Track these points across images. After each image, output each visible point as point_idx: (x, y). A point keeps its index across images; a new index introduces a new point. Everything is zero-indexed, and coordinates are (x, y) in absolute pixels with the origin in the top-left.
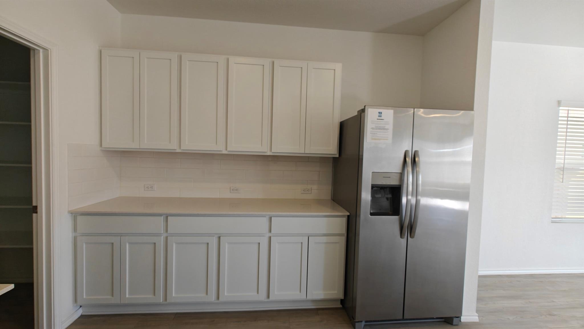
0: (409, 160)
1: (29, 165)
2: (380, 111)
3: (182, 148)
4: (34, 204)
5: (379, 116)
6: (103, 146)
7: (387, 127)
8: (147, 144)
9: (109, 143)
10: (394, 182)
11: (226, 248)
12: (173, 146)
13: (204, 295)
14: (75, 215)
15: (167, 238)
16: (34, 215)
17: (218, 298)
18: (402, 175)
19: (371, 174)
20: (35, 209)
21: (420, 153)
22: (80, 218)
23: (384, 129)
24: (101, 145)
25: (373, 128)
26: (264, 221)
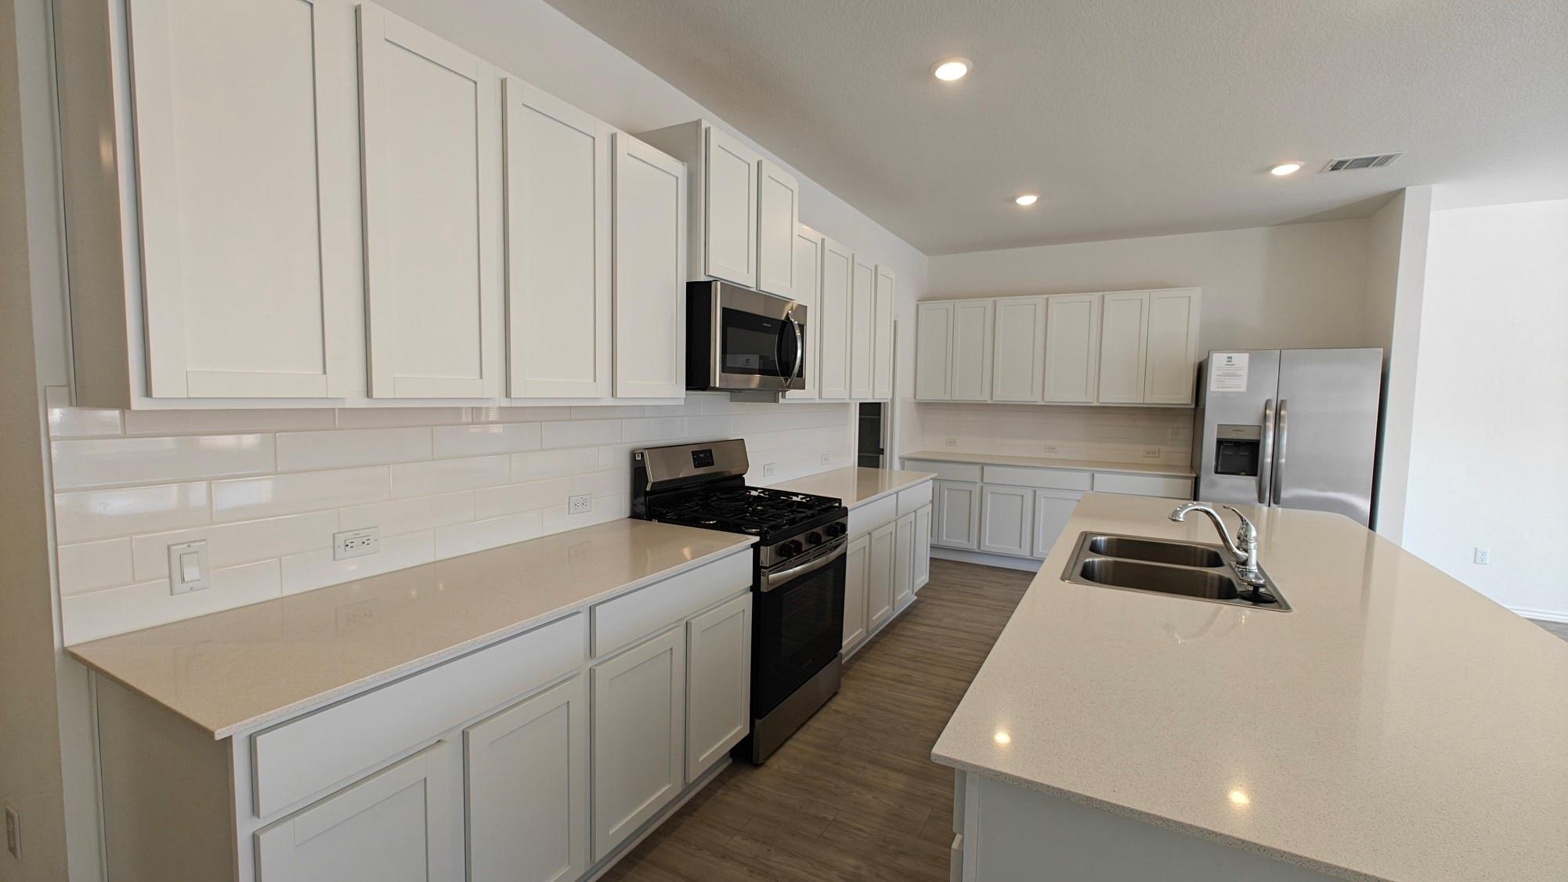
0: (1271, 413)
1: (862, 417)
2: (1230, 355)
3: (994, 399)
4: (881, 447)
5: (1228, 362)
6: (918, 398)
7: (1238, 373)
8: (958, 396)
9: (921, 397)
10: (1250, 436)
11: (1042, 503)
12: (985, 398)
13: (1017, 548)
14: (903, 460)
15: (982, 487)
16: (881, 456)
17: (1032, 554)
18: (1262, 429)
19: (1216, 427)
20: (882, 451)
21: (1288, 405)
22: (906, 462)
23: (1235, 375)
24: (915, 397)
25: (1219, 375)
26: (1086, 476)
